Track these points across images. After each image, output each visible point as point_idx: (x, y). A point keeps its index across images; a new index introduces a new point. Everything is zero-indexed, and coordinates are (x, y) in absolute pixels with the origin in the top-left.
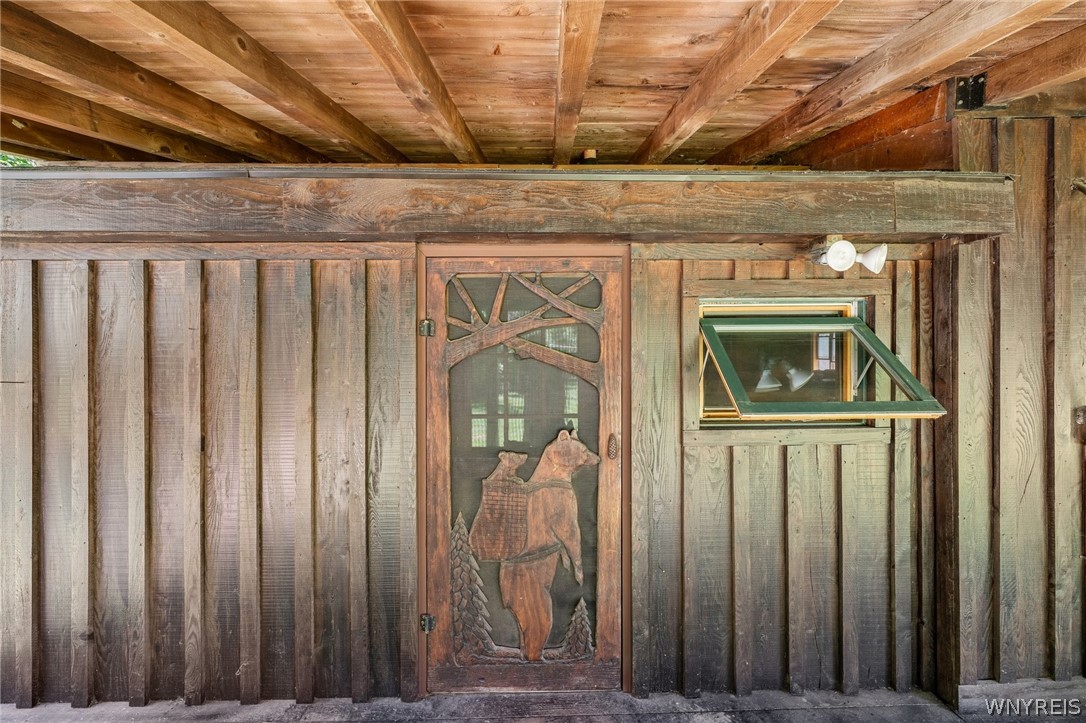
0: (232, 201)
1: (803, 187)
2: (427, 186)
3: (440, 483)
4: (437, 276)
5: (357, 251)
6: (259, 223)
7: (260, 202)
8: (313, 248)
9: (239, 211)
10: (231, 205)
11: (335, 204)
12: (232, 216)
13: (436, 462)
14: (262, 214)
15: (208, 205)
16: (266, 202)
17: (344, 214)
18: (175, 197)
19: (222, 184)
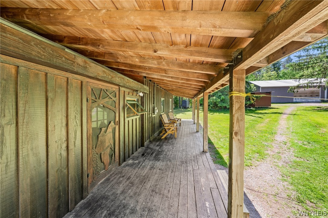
0: (58, 55)
1: (140, 85)
2: (105, 70)
3: (90, 139)
4: (89, 87)
5: (71, 76)
6: (68, 66)
7: (68, 60)
8: (56, 71)
9: (61, 60)
10: (58, 57)
11: (88, 68)
12: (58, 61)
13: (89, 134)
14: (69, 64)
15: (49, 53)
16: (70, 60)
17: (90, 71)
18: (32, 44)
19: (54, 48)
